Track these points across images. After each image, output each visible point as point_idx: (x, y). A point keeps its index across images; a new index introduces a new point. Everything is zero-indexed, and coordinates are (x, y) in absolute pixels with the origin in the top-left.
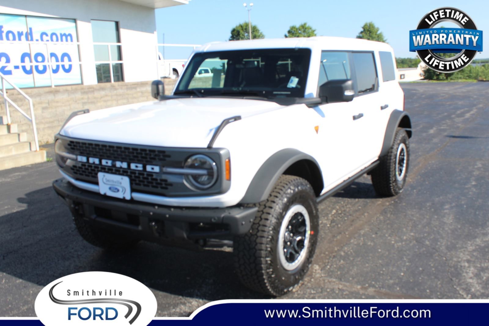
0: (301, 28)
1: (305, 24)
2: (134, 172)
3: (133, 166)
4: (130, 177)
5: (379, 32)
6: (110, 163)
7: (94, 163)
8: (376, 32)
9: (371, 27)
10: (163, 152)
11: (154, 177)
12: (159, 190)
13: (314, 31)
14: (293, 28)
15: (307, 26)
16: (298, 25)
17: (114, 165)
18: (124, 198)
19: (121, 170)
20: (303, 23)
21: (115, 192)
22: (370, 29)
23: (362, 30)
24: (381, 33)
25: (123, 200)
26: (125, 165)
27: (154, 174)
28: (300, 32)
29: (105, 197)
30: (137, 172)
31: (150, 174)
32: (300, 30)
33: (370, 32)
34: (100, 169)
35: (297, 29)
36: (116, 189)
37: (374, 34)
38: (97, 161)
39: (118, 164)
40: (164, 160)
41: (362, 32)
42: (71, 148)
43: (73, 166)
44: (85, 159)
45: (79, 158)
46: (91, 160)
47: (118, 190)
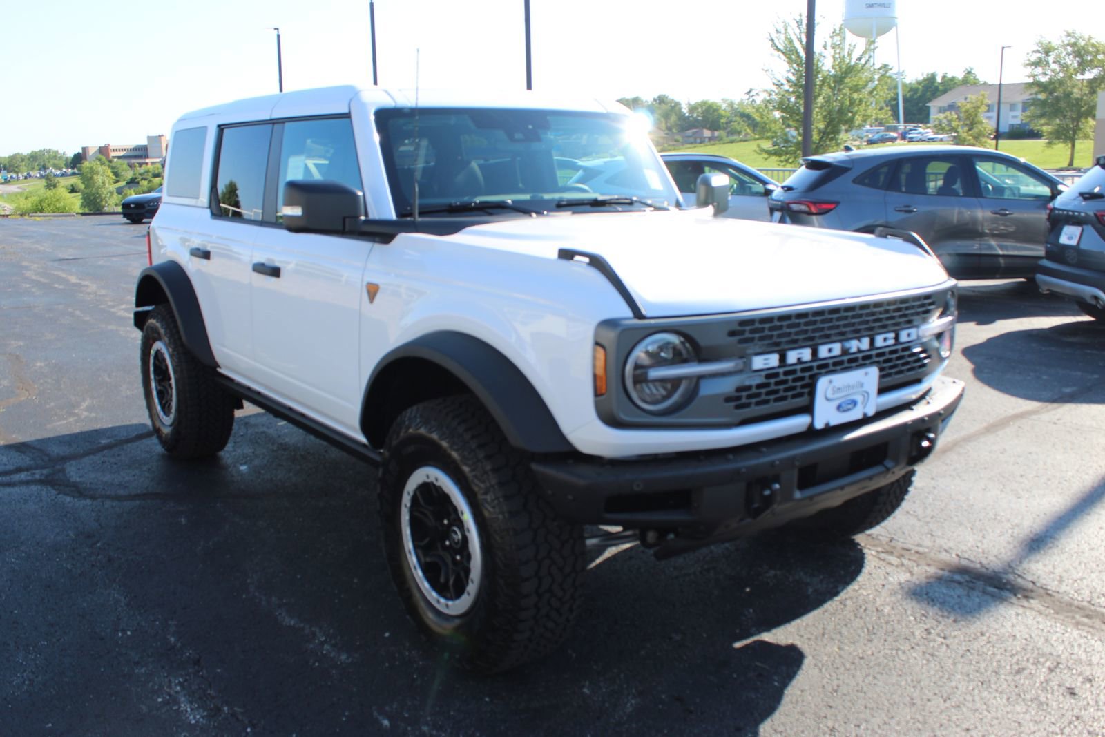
2: (881, 352)
3: (880, 340)
4: (879, 364)
7: (800, 361)
17: (845, 352)
18: (865, 415)
19: (860, 356)
21: (849, 410)
26: (865, 344)
30: (886, 351)
31: (905, 347)
36: (851, 402)
38: (806, 354)
39: (854, 345)
42: (740, 342)
43: (739, 389)
44: (773, 360)
45: (759, 362)
46: (792, 357)
47: (854, 403)
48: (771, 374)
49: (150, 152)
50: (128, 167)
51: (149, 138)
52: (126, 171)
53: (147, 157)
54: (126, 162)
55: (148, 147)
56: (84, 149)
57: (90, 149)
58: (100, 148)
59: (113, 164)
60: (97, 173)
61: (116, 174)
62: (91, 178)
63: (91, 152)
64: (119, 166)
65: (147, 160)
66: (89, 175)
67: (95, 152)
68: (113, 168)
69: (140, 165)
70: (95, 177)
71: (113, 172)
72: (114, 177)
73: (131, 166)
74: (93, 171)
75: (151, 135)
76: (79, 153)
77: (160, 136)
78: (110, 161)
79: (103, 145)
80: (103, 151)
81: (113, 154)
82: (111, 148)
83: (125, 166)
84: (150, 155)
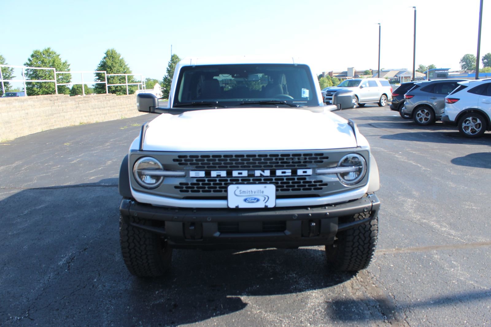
0: (45, 52)
1: (49, 49)
2: (280, 179)
3: (279, 173)
4: (276, 184)
5: (121, 58)
6: (245, 173)
7: (219, 176)
8: (119, 58)
9: (113, 53)
10: (322, 154)
11: (308, 180)
12: (313, 192)
13: (58, 55)
14: (36, 52)
15: (51, 50)
16: (41, 50)
17: (251, 175)
18: (266, 206)
19: (263, 178)
20: (47, 48)
21: (252, 202)
22: (112, 55)
23: (105, 55)
24: (122, 59)
25: (266, 209)
26: (267, 173)
27: (307, 177)
28: (44, 56)
29: (237, 210)
30: (285, 178)
31: (303, 178)
32: (44, 55)
33: (113, 58)
34: (229, 182)
35: (41, 53)
36: (255, 199)
37: (117, 59)
38: (223, 174)
39: (258, 173)
40: (322, 162)
41: (105, 58)
42: (180, 164)
43: (181, 184)
44: (202, 174)
45: (193, 174)
46: (214, 174)
47: (258, 200)
48: (199, 180)
49: (348, 74)
50: (338, 80)
51: (348, 69)
52: (337, 81)
53: (347, 76)
54: (338, 78)
55: (348, 72)
56: (323, 73)
57: (325, 73)
58: (329, 72)
59: (332, 79)
60: (325, 82)
61: (333, 83)
62: (323, 84)
63: (326, 74)
64: (335, 79)
65: (347, 77)
66: (322, 83)
67: (327, 74)
68: (332, 80)
69: (343, 79)
70: (324, 84)
71: (332, 82)
72: (332, 84)
73: (340, 80)
74: (324, 81)
75: (349, 67)
76: (321, 75)
77: (352, 68)
78: (332, 78)
79: (330, 71)
80: (330, 74)
81: (334, 75)
82: (333, 72)
83: (337, 80)
84: (348, 75)
